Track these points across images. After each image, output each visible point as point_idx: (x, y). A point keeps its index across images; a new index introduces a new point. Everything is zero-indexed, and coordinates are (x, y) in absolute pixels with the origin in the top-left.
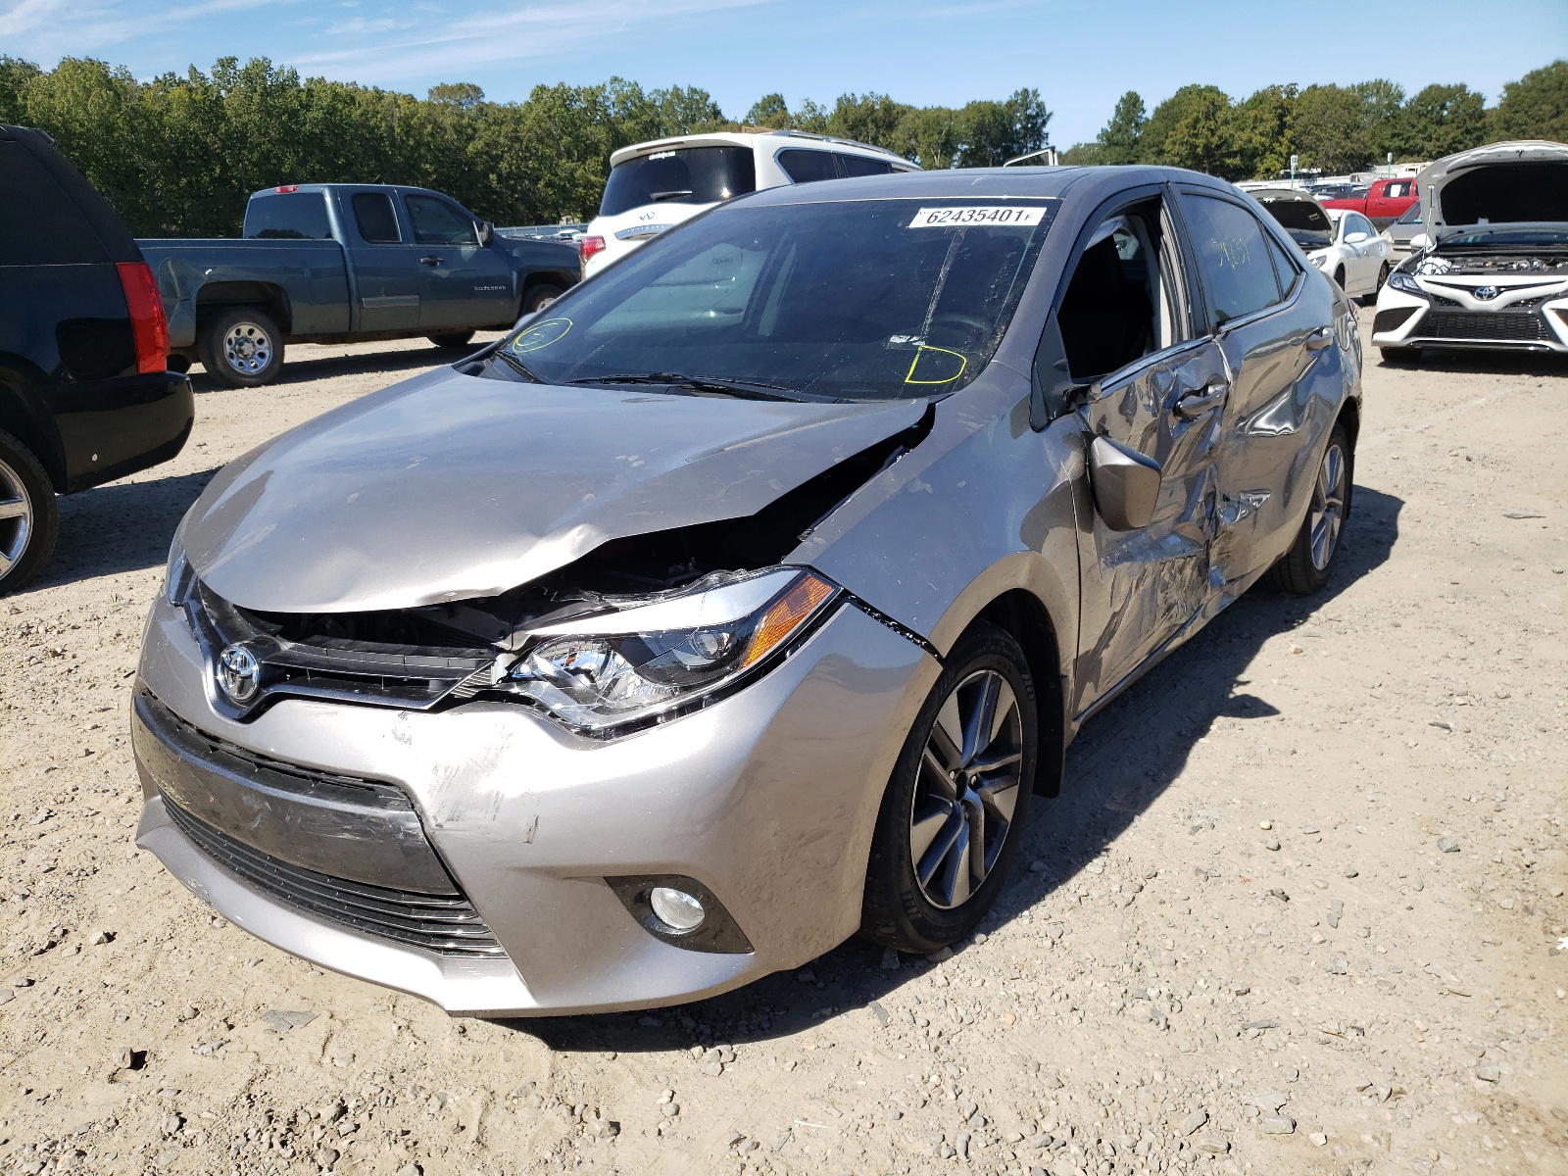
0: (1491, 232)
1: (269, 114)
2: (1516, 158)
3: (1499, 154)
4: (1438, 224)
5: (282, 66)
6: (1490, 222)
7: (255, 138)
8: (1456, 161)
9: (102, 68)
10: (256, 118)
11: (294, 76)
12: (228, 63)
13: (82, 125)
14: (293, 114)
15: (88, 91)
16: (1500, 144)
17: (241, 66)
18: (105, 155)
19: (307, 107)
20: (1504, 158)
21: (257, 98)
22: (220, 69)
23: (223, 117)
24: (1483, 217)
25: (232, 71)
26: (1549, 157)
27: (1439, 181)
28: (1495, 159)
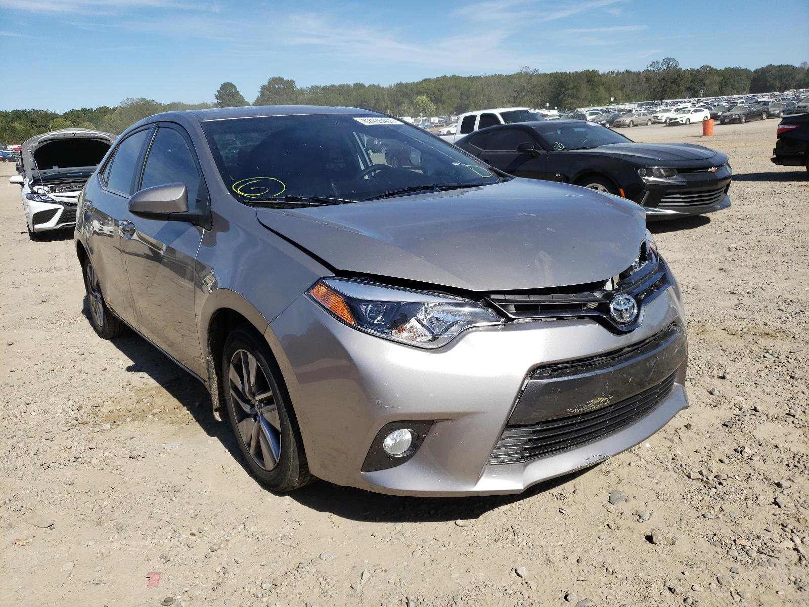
0: (59, 173)
2: (72, 136)
3: (64, 134)
4: (33, 169)
6: (59, 168)
8: (42, 138)
16: (63, 130)
20: (66, 136)
24: (55, 166)
26: (88, 136)
27: (34, 147)
28: (62, 137)
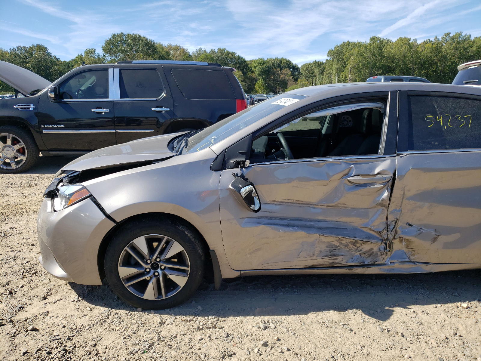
1: (457, 50)
5: (466, 34)
7: (449, 58)
9: (409, 40)
10: (452, 51)
11: (470, 36)
12: (448, 34)
13: (398, 56)
14: (465, 49)
15: (402, 46)
17: (451, 35)
18: (402, 65)
19: (471, 47)
21: (454, 45)
22: (444, 36)
23: (441, 52)
25: (448, 37)
